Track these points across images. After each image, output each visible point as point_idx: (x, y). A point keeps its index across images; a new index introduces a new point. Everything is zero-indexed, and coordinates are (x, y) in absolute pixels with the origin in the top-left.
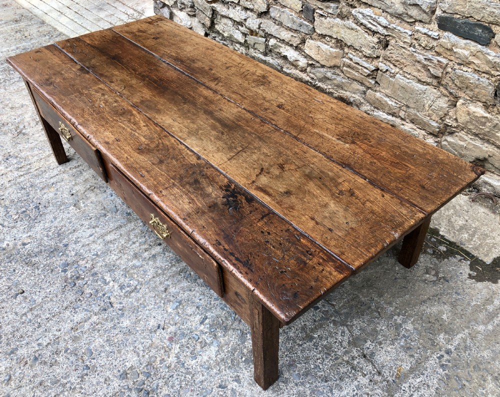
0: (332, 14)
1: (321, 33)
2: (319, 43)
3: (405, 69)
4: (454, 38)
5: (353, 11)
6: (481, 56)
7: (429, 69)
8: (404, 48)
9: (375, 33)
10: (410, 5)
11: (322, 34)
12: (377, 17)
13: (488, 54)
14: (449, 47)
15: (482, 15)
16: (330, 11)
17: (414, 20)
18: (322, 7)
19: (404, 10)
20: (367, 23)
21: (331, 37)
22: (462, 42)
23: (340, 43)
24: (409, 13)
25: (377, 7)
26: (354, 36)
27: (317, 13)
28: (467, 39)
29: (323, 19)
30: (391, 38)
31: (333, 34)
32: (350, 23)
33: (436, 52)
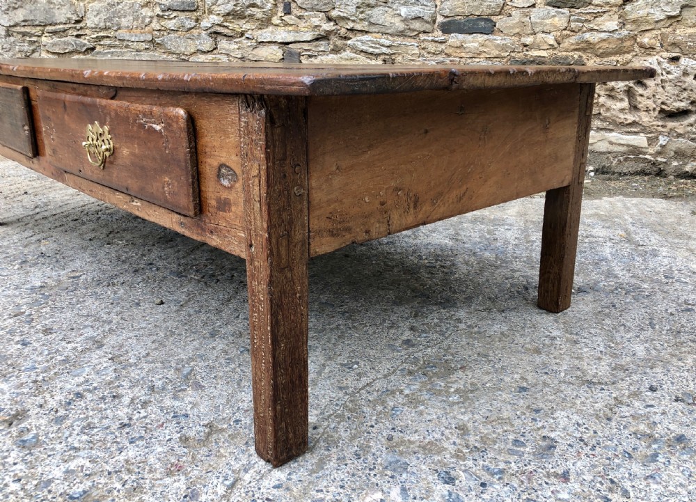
0: (324, 51)
4: (461, 37)
5: (349, 42)
6: (490, 44)
8: (413, 60)
9: (379, 55)
10: (412, 19)
12: (378, 40)
13: (495, 40)
14: (459, 45)
15: (481, 10)
16: (322, 48)
17: (417, 33)
18: (309, 48)
19: (406, 26)
20: (369, 48)
22: (469, 37)
24: (412, 27)
25: (375, 32)
27: (303, 55)
28: (473, 33)
29: (313, 59)
30: (397, 55)
32: (348, 54)
33: (446, 54)
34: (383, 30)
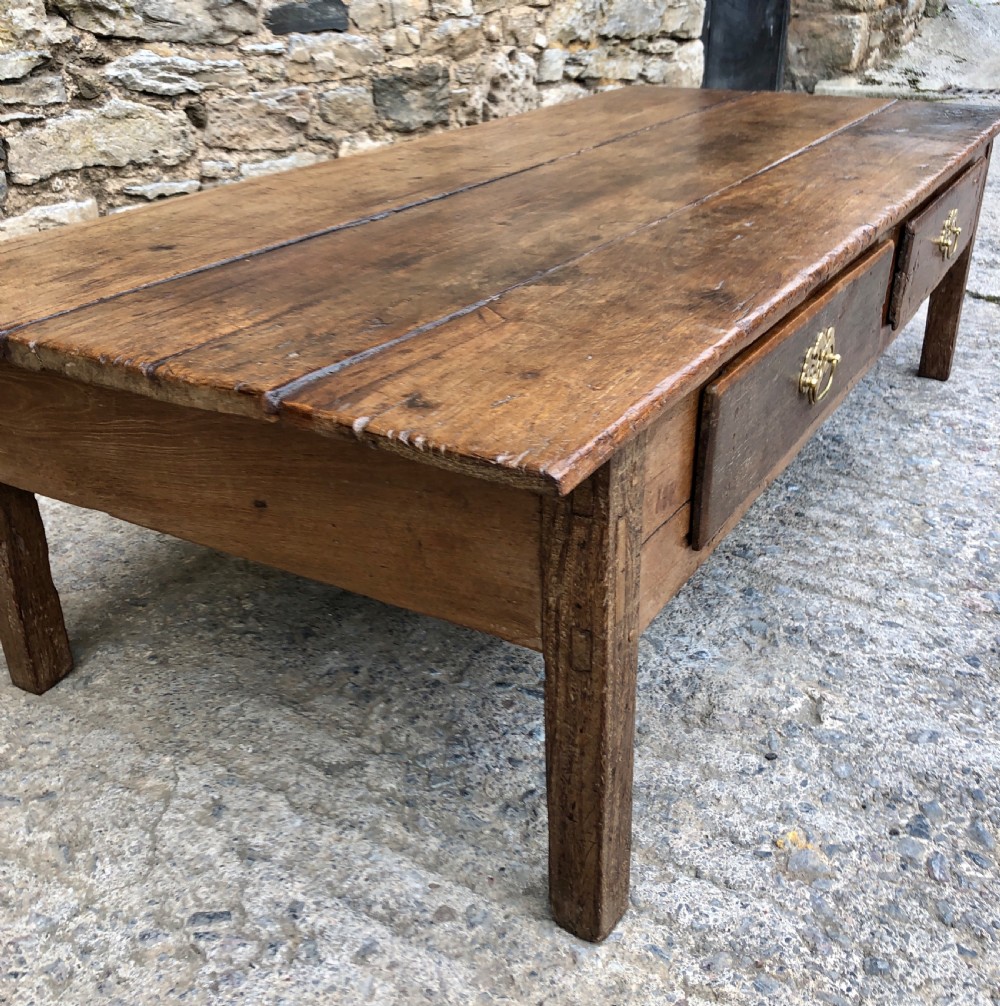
0: (59, 104)
1: (38, 178)
2: (38, 212)
3: (251, 146)
4: (311, 39)
5: (110, 70)
6: (347, 51)
7: (290, 119)
8: (239, 100)
9: (179, 96)
10: (226, 5)
11: (41, 180)
12: (169, 59)
13: (355, 42)
14: (307, 57)
16: (52, 97)
17: (235, 36)
18: (18, 100)
19: (215, 23)
20: (158, 83)
21: (66, 173)
22: (319, 40)
23: (92, 176)
24: (227, 23)
25: (156, 40)
26: (134, 132)
27: (7, 122)
28: (322, 31)
29: (35, 130)
30: (209, 93)
31: (72, 157)
32: (116, 102)
33: (287, 79)
34: (172, 34)
